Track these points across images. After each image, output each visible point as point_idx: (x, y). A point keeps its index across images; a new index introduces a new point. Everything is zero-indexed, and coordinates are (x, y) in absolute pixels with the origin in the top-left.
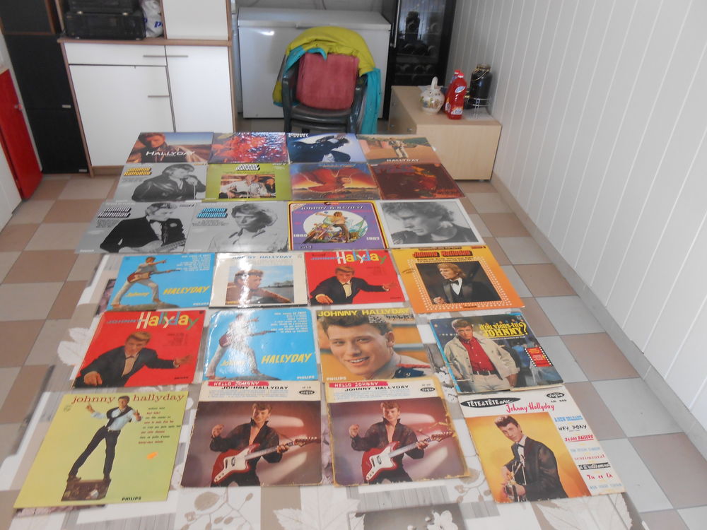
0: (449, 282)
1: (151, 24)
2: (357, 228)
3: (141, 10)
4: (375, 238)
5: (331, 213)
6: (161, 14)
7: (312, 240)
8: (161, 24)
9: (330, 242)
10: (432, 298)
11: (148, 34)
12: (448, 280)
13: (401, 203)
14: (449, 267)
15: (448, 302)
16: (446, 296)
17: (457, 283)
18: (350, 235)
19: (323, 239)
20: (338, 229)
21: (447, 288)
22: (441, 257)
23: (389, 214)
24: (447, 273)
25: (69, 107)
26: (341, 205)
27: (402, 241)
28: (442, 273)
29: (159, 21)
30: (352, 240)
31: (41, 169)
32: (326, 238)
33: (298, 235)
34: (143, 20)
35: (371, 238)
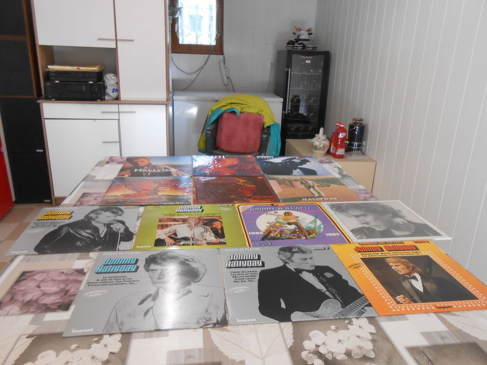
0: (404, 278)
1: (109, 90)
2: (312, 226)
3: (104, 81)
4: (334, 234)
5: (281, 213)
6: (118, 83)
7: (269, 237)
8: (117, 90)
9: (289, 238)
10: (393, 296)
11: (106, 98)
12: (404, 275)
13: (347, 204)
14: (399, 262)
15: (415, 302)
16: (409, 294)
17: (414, 278)
18: (307, 231)
19: (281, 236)
20: (293, 227)
21: (406, 285)
22: (386, 251)
23: (340, 212)
24: (399, 267)
25: (42, 151)
26: (290, 206)
27: (364, 236)
28: (393, 268)
29: (116, 88)
30: (311, 236)
31: (14, 199)
32: (283, 235)
33: (253, 233)
34: (104, 87)
35: (330, 234)
